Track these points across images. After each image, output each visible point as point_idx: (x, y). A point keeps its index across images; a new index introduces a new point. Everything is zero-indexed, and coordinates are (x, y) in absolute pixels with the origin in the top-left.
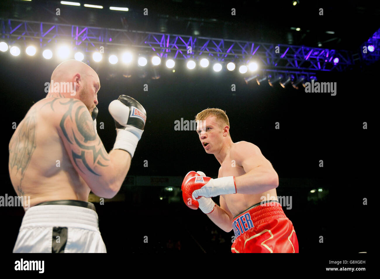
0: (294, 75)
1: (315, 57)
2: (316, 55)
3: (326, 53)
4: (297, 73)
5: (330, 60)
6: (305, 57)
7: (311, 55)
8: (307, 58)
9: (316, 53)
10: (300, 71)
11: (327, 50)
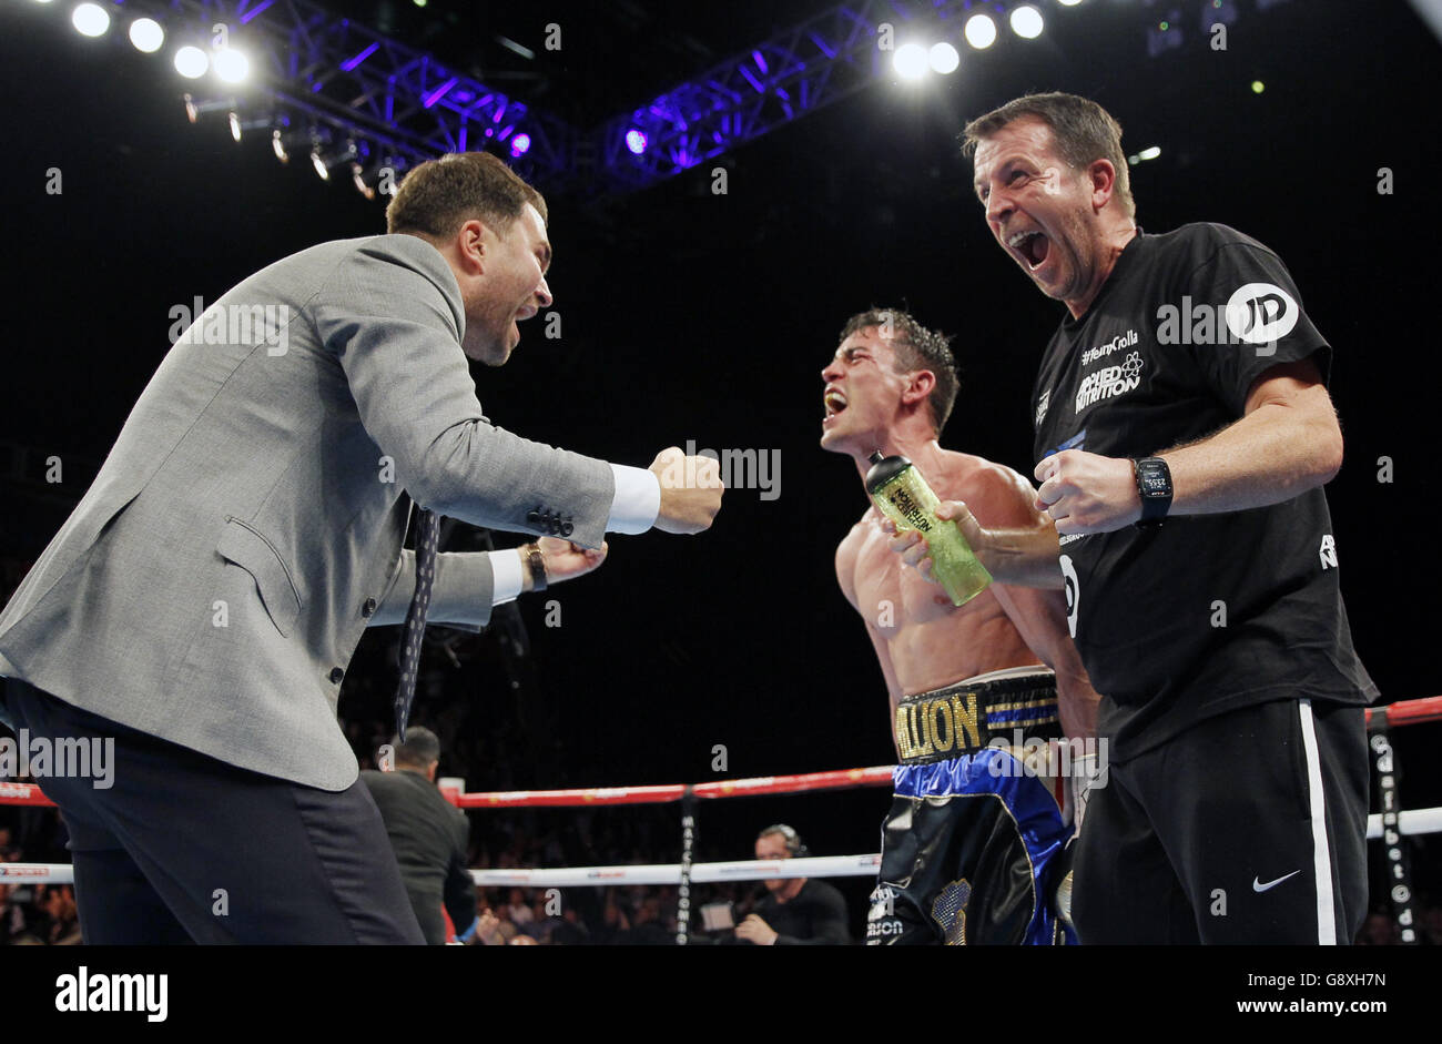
0: (372, 145)
1: (457, 109)
2: (463, 105)
3: (495, 108)
4: (382, 141)
5: (503, 135)
6: (425, 95)
7: (446, 97)
8: (431, 100)
9: (464, 96)
10: (396, 138)
11: (503, 99)
